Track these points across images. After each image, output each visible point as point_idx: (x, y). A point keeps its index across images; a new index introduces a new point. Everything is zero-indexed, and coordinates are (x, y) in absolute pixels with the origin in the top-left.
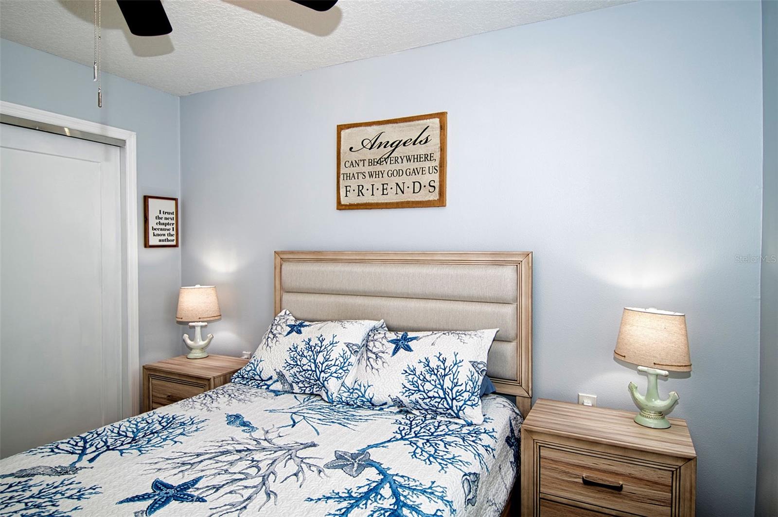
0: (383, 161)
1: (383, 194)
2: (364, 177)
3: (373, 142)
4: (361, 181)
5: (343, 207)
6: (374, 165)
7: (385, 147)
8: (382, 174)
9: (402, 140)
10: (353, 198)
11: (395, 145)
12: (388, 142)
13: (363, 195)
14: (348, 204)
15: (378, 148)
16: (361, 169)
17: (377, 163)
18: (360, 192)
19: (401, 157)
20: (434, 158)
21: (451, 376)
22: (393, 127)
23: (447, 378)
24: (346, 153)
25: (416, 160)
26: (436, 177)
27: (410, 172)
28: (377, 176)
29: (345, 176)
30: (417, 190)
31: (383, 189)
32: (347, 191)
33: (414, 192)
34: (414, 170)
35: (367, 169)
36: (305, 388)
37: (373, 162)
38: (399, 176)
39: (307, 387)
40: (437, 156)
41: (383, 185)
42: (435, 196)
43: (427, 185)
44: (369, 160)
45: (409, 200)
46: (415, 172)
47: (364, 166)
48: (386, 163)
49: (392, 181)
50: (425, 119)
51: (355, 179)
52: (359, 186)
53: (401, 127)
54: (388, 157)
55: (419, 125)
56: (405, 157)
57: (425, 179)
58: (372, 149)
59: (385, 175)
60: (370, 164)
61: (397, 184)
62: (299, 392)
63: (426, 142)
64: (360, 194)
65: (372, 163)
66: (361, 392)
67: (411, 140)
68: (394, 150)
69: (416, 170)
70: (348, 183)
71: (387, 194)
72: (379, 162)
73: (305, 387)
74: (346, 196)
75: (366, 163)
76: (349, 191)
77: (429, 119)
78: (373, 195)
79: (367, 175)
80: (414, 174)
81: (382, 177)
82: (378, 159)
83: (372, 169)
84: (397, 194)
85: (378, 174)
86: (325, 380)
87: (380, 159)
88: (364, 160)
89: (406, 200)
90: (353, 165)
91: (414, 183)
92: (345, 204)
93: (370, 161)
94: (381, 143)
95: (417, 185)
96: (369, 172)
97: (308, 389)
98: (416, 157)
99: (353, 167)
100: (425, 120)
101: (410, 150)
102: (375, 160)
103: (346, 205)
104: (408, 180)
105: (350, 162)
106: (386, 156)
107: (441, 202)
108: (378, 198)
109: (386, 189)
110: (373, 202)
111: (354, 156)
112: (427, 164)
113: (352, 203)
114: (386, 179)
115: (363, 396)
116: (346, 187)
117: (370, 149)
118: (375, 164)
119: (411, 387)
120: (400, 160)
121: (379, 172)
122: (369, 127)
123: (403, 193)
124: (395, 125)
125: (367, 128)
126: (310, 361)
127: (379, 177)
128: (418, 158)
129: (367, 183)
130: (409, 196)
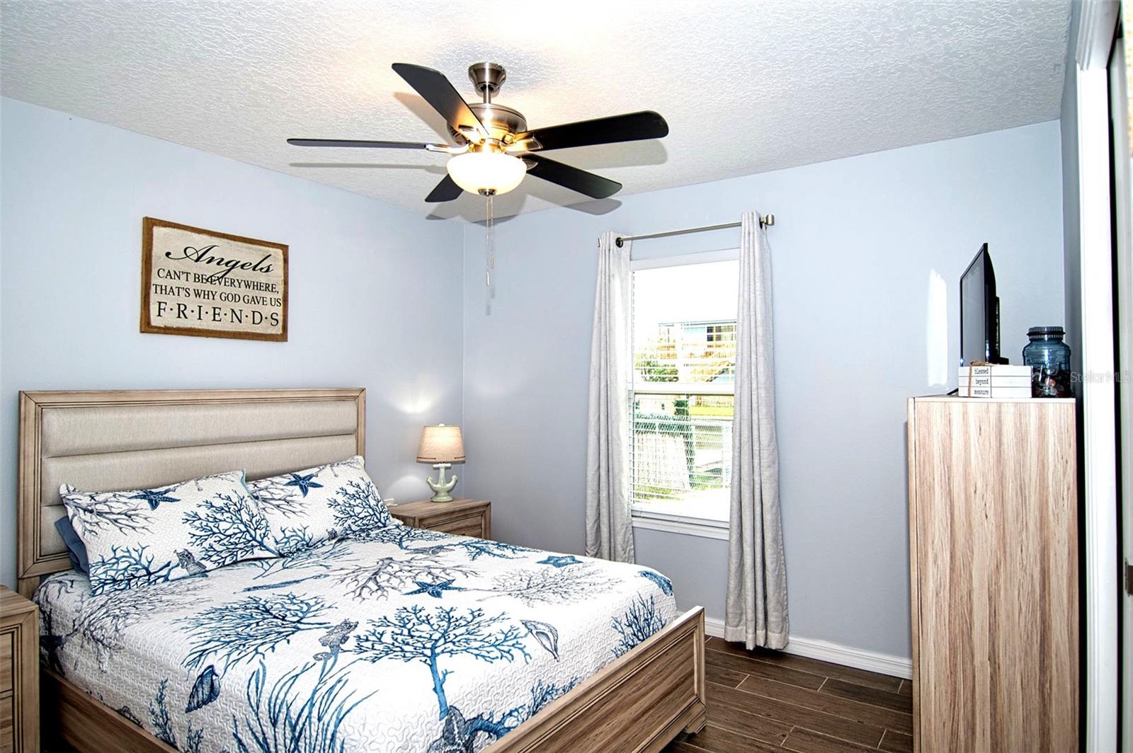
0: (215, 281)
1: (214, 320)
2: (187, 295)
3: (200, 253)
4: (183, 299)
5: (155, 330)
6: (202, 282)
7: (218, 264)
8: (214, 296)
9: (239, 262)
10: (169, 319)
11: (231, 265)
12: (223, 260)
13: (186, 317)
14: (162, 326)
15: (208, 262)
16: (182, 282)
17: (207, 280)
18: (181, 313)
19: (238, 280)
20: (277, 289)
21: (371, 495)
22: (228, 243)
23: (370, 498)
24: (160, 258)
25: (255, 288)
26: (280, 310)
27: (248, 300)
28: (206, 297)
29: (159, 288)
30: (257, 320)
31: (215, 314)
32: (160, 309)
33: (254, 323)
34: (253, 298)
35: (192, 285)
36: (223, 560)
37: (200, 278)
38: (235, 301)
39: (226, 557)
40: (280, 288)
41: (214, 308)
42: (278, 330)
43: (269, 317)
44: (195, 274)
45: (249, 331)
46: (254, 300)
47: (187, 280)
48: (220, 283)
49: (226, 307)
50: (267, 246)
51: (174, 294)
52: (179, 305)
53: (238, 246)
54: (222, 277)
55: (260, 250)
56: (243, 282)
57: (267, 310)
58: (198, 262)
59: (217, 297)
60: (197, 280)
61: (233, 311)
62: (215, 567)
63: (267, 271)
64: (182, 315)
65: (198, 278)
66: (299, 536)
67: (251, 264)
68: (229, 270)
69: (255, 298)
70: (163, 298)
71: (220, 321)
72: (210, 280)
73: (222, 558)
74: (159, 315)
75: (191, 278)
76: (164, 309)
77: (272, 247)
78: (200, 318)
79: (192, 292)
80: (253, 302)
81: (213, 299)
82: (208, 276)
83: (200, 286)
84: (232, 321)
85: (207, 294)
86: (264, 537)
87: (211, 277)
88: (187, 273)
89: (246, 331)
90: (170, 275)
91: (254, 312)
92: (158, 325)
93: (197, 276)
94: (213, 258)
95: (257, 316)
96: (195, 290)
97: (228, 559)
98: (255, 284)
99: (171, 278)
100: (267, 248)
101: (248, 275)
102: (204, 277)
103: (159, 328)
104: (248, 309)
105: (167, 271)
106: (220, 275)
107: (283, 337)
108: (207, 323)
109: (219, 314)
110: (200, 327)
111: (172, 265)
112: (268, 295)
113: (169, 325)
114: (218, 302)
115: (303, 540)
116: (160, 303)
117: (197, 261)
118: (204, 281)
119: (343, 516)
120: (236, 283)
121: (208, 292)
122: (197, 234)
123: (240, 321)
124: (232, 242)
125: (193, 234)
126: (234, 523)
127: (208, 298)
128: (258, 286)
129: (192, 303)
130: (246, 326)
